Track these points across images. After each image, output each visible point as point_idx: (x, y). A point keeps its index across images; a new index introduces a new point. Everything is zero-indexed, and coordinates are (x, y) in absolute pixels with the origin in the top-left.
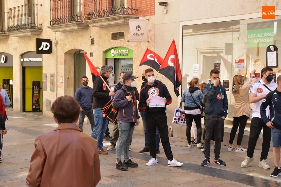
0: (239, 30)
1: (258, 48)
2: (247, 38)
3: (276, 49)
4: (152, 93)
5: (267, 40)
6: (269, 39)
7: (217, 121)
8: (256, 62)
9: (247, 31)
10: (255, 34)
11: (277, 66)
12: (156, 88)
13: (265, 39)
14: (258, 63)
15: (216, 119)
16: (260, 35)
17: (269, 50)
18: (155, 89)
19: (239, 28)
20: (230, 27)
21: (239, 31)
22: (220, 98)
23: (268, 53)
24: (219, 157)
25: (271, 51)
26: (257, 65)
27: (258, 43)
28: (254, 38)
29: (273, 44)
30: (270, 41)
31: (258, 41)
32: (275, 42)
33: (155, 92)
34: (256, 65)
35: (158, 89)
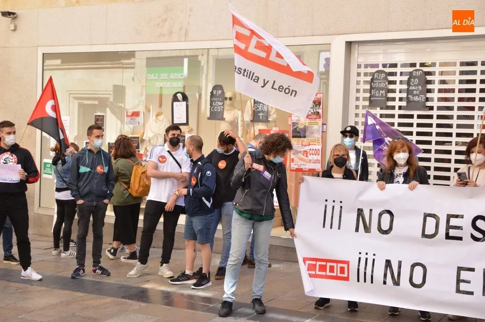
0: (133, 66)
1: (161, 96)
2: (146, 79)
3: (185, 98)
4: (5, 162)
5: (175, 84)
6: (177, 83)
7: (96, 206)
8: (157, 115)
9: (145, 69)
10: (157, 75)
11: (187, 124)
12: (14, 155)
13: (171, 83)
14: (161, 117)
15: (95, 204)
16: (164, 76)
17: (175, 99)
18: (12, 156)
19: (134, 64)
20: (120, 60)
21: (133, 68)
22: (102, 170)
23: (175, 103)
24: (99, 262)
25: (179, 101)
26: (160, 120)
27: (161, 88)
28: (157, 80)
29: (181, 90)
30: (178, 86)
31: (161, 84)
32: (184, 87)
33: (11, 160)
34: (158, 121)
35: (16, 157)
